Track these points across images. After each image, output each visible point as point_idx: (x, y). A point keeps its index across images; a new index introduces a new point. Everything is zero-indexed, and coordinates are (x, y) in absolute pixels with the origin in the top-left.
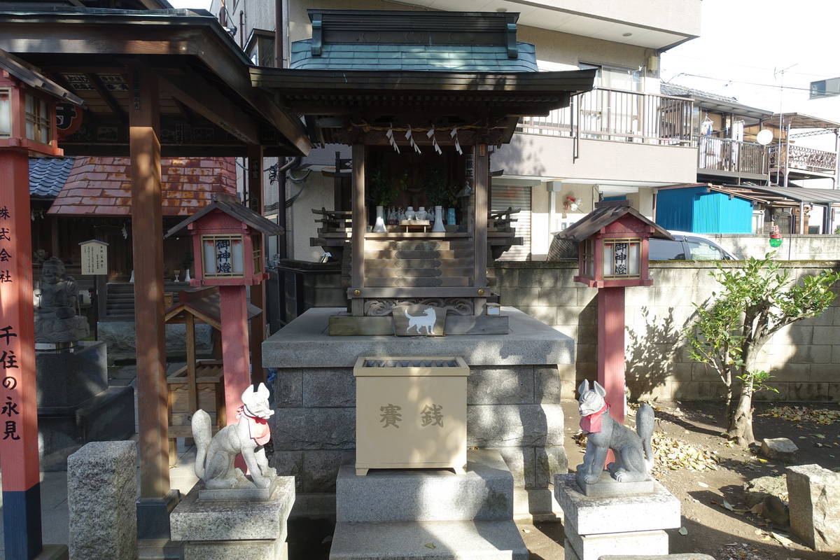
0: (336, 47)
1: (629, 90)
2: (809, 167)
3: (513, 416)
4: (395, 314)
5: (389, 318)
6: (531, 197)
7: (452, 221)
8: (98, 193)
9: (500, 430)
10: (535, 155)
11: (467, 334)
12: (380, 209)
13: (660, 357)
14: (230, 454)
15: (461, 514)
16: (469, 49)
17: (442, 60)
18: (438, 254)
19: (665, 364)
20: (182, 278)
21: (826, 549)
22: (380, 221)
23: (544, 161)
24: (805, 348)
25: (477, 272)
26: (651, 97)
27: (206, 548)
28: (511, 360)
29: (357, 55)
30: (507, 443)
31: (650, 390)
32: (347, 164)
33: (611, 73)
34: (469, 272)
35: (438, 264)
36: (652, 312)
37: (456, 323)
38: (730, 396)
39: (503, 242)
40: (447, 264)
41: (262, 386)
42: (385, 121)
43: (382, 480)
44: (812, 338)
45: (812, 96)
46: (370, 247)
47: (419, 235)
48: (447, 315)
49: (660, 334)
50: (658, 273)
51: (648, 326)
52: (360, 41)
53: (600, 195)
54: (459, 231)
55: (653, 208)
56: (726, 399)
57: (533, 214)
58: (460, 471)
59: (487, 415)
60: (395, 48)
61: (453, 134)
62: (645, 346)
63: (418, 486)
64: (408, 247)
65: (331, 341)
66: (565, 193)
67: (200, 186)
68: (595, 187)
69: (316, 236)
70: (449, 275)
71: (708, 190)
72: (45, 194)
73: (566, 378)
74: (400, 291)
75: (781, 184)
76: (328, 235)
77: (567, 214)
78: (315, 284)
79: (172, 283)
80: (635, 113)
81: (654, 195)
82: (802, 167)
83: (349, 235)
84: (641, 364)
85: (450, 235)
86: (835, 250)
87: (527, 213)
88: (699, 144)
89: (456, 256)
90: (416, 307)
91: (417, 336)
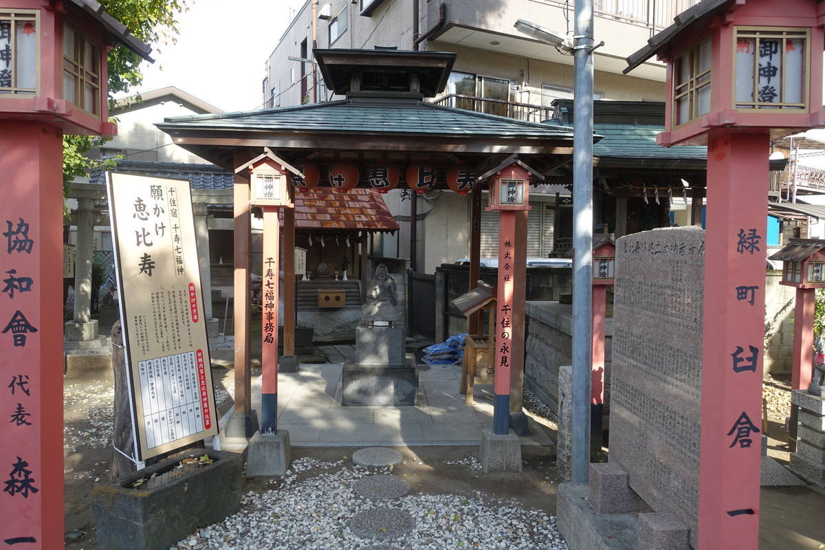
2: (811, 185)
20: (341, 277)
32: (564, 201)
75: (791, 200)
79: (332, 281)
82: (805, 185)
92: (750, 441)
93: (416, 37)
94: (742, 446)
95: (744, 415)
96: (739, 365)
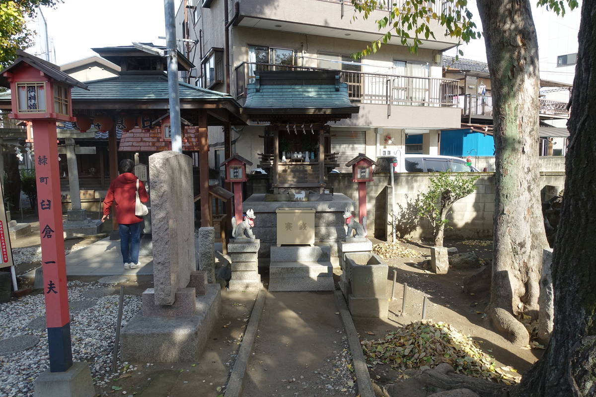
0: (265, 87)
1: (420, 76)
3: (333, 231)
4: (290, 193)
5: (288, 195)
6: (365, 137)
7: (313, 157)
8: (139, 140)
9: (328, 235)
10: (366, 115)
11: (317, 201)
12: (284, 153)
13: (414, 217)
14: (243, 229)
15: (312, 259)
16: (319, 86)
17: (308, 92)
18: (306, 171)
19: (416, 221)
21: (440, 273)
22: (284, 158)
23: (371, 118)
24: (481, 213)
25: (320, 177)
26: (436, 80)
27: (237, 255)
28: (332, 210)
29: (274, 90)
30: (331, 240)
31: (409, 233)
33: (413, 65)
34: (318, 177)
35: (306, 175)
36: (410, 196)
37: (312, 196)
38: (435, 231)
39: (333, 166)
40: (310, 174)
41: (252, 210)
42: (285, 122)
43: (286, 247)
44: (484, 209)
45: (559, 65)
46: (280, 168)
47: (299, 163)
48: (309, 193)
49: (414, 207)
50: (412, 178)
51: (408, 203)
52: (275, 83)
53: (406, 135)
54: (315, 161)
55: (438, 142)
56: (434, 232)
57: (367, 146)
58: (313, 246)
59: (323, 230)
60: (289, 87)
61: (311, 126)
62: (406, 213)
63: (297, 250)
64: (294, 168)
65: (267, 203)
66: (385, 134)
67: (189, 135)
68: (403, 130)
69: (259, 164)
70: (309, 179)
71: (471, 131)
72: (98, 137)
73: (370, 228)
74: (291, 185)
76: (264, 164)
77: (387, 146)
78: (252, 184)
80: (427, 88)
81: (439, 134)
83: (272, 164)
84: (405, 221)
85: (311, 163)
86: (551, 165)
87: (363, 146)
88: (477, 100)
89: (313, 171)
90: (297, 191)
91: (298, 201)
92: (51, 236)
93: (226, 23)
94: (48, 238)
95: (47, 226)
96: (44, 207)
